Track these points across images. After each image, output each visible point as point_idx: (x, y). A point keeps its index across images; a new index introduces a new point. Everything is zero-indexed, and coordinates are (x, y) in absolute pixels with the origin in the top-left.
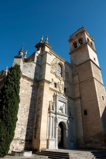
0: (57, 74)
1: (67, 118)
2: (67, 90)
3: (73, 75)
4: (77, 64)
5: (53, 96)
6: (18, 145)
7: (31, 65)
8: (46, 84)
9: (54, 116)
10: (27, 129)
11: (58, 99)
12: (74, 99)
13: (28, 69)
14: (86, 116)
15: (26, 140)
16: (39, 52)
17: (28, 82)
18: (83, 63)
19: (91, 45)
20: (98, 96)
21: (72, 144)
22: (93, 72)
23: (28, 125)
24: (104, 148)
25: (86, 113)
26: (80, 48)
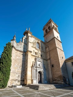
0: (36, 48)
1: (43, 69)
2: (42, 56)
3: (46, 48)
4: (48, 41)
5: (35, 59)
6: (17, 82)
7: (21, 44)
8: (29, 53)
9: (36, 68)
10: (21, 75)
11: (37, 61)
12: (47, 60)
13: (20, 46)
14: (53, 68)
15: (21, 80)
16: (25, 37)
17: (20, 53)
18: (51, 40)
19: (56, 29)
20: (59, 57)
21: (46, 81)
22: (56, 44)
23: (22, 73)
24: (63, 83)
25: (53, 66)
26: (49, 32)
